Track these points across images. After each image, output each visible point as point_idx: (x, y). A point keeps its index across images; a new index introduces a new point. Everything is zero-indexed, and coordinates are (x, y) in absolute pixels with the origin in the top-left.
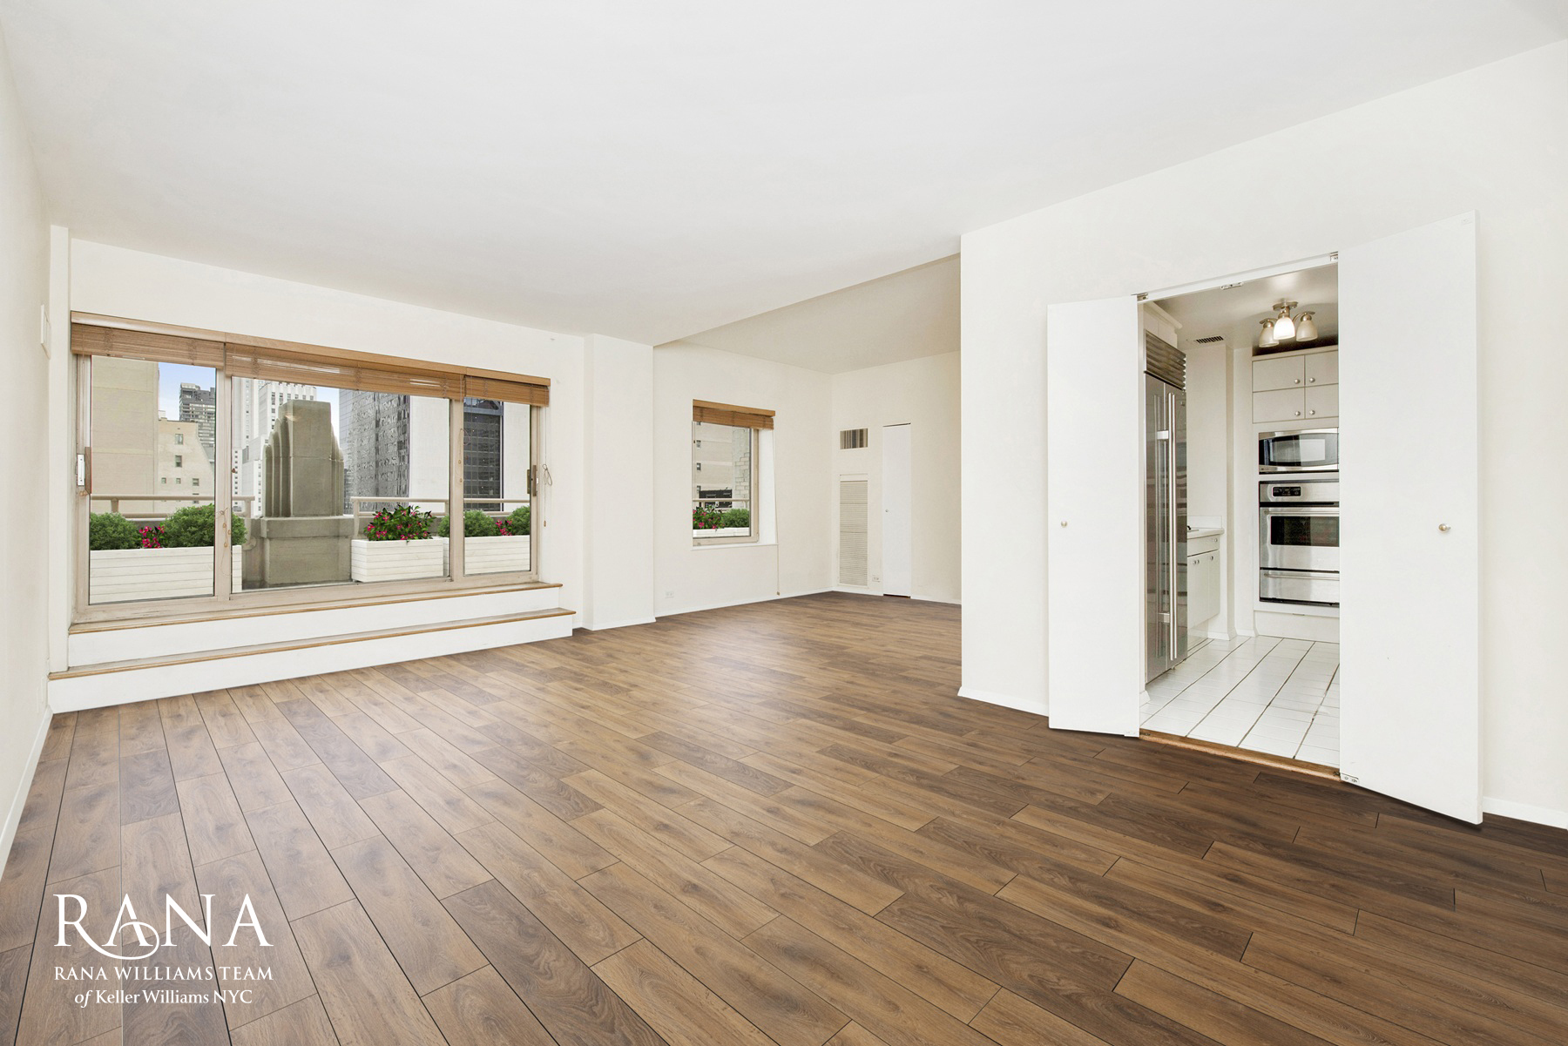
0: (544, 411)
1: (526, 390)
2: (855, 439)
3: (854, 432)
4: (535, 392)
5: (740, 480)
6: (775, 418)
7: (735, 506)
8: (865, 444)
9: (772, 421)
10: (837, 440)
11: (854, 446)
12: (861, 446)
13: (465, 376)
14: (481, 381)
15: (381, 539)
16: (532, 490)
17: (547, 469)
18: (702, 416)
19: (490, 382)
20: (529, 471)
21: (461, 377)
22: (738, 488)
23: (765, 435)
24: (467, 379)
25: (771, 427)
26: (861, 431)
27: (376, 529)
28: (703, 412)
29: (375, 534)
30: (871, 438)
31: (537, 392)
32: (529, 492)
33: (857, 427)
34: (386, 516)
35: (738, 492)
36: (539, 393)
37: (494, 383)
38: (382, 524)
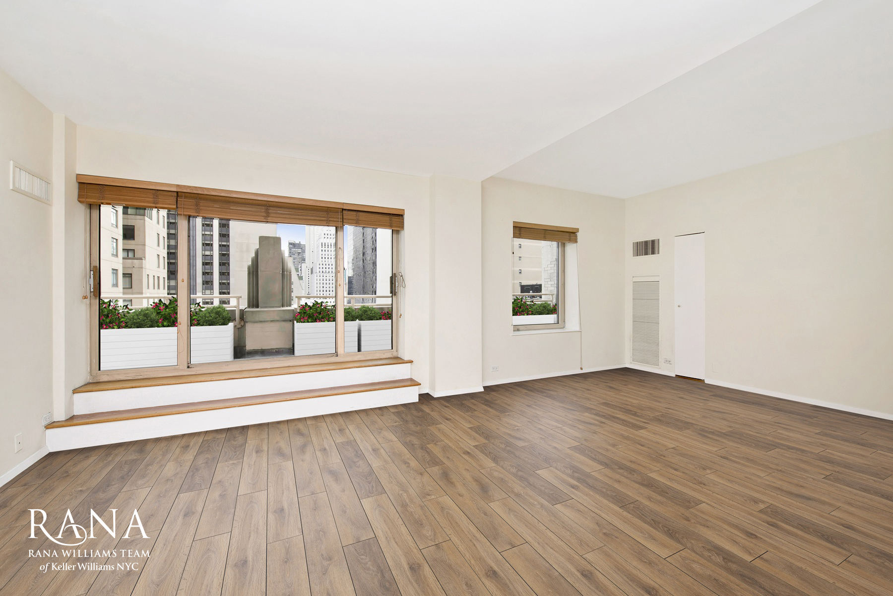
0: (402, 233)
1: (387, 218)
2: (648, 248)
3: (646, 243)
4: (393, 219)
5: (548, 280)
6: (579, 235)
7: (544, 298)
8: (656, 252)
9: (576, 236)
10: (630, 250)
11: (646, 254)
12: (653, 253)
13: (343, 209)
14: (354, 213)
15: (304, 322)
16: (393, 292)
17: (402, 276)
18: (520, 234)
19: (361, 213)
20: (392, 278)
21: (340, 211)
22: (546, 286)
23: (570, 248)
24: (344, 212)
25: (576, 241)
26: (653, 242)
27: (301, 316)
28: (521, 231)
29: (300, 319)
30: (662, 246)
31: (395, 219)
32: (391, 292)
33: (649, 238)
34: (307, 307)
35: (546, 289)
36: (397, 220)
37: (362, 214)
38: (304, 313)
